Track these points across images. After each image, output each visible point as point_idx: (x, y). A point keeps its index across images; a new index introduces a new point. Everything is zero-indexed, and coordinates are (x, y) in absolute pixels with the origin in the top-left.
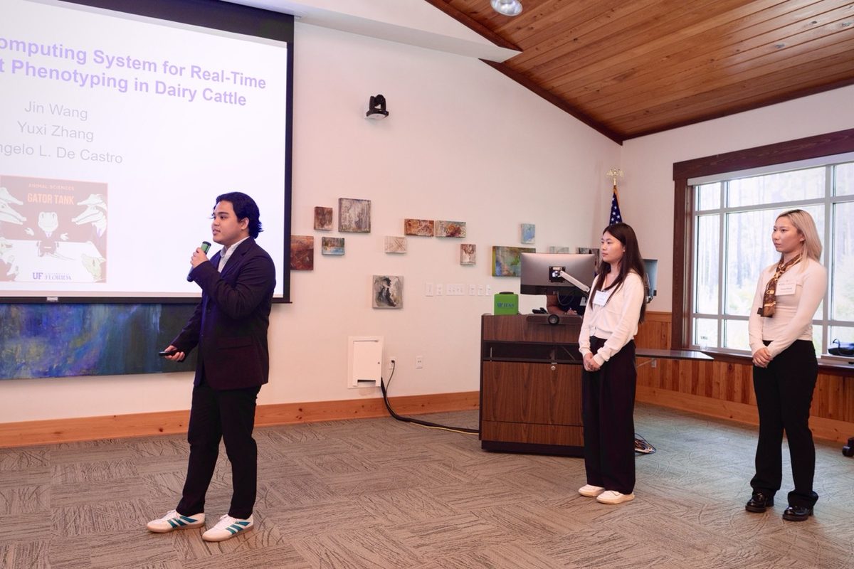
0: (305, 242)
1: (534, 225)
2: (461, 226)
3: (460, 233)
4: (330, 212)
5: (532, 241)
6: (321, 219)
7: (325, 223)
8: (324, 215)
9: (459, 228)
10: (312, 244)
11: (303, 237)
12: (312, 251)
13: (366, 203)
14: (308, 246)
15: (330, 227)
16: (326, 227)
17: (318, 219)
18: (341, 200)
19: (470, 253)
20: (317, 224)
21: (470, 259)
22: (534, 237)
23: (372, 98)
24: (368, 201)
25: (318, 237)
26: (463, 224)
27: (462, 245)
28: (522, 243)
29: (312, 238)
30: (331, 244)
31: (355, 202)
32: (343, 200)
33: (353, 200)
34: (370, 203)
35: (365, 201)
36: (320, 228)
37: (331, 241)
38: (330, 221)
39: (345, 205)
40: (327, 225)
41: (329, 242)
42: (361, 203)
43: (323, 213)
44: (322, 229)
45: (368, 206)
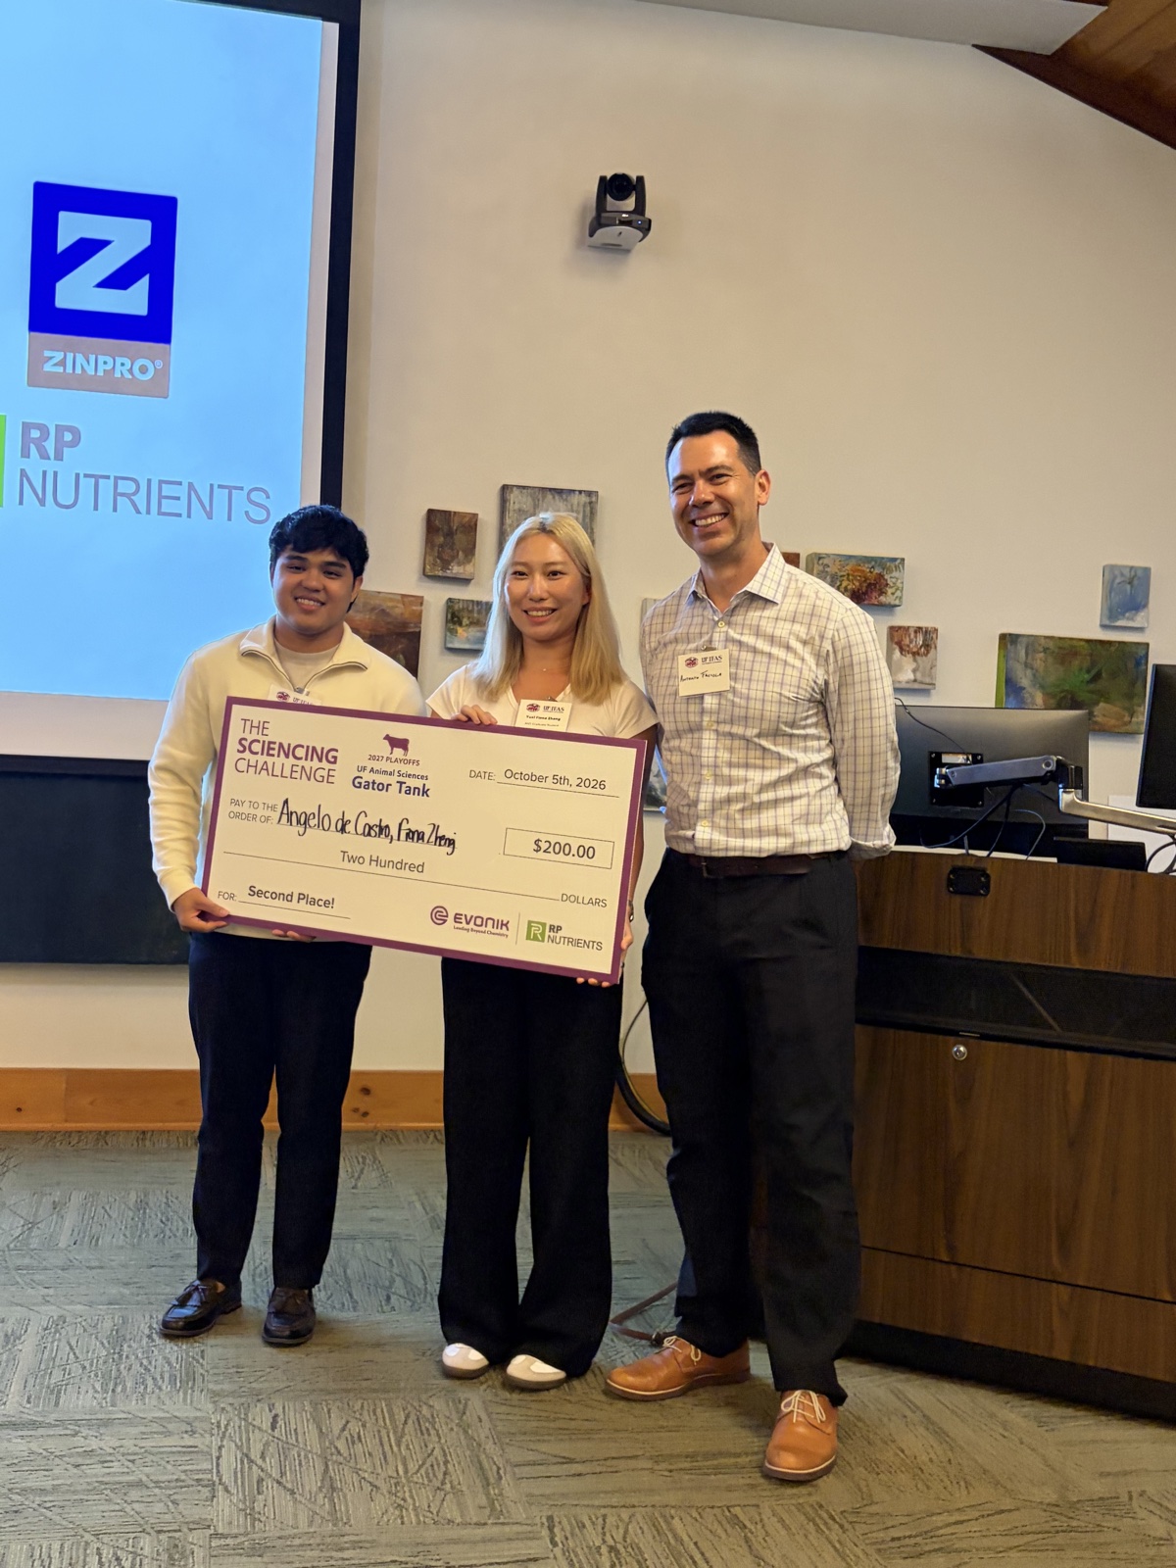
0: (398, 611)
1: (1147, 570)
2: (890, 570)
3: (882, 593)
4: (470, 525)
5: (1139, 620)
6: (441, 546)
7: (454, 557)
8: (450, 534)
9: (881, 576)
10: (418, 617)
11: (391, 597)
12: (416, 636)
13: (584, 499)
14: (405, 624)
15: (469, 568)
16: (456, 570)
17: (432, 549)
18: (505, 488)
19: (915, 654)
20: (430, 559)
21: (914, 671)
22: (1145, 606)
23: (602, 179)
24: (589, 494)
25: (436, 598)
26: (897, 563)
27: (893, 630)
28: (1104, 627)
29: (420, 600)
30: (469, 618)
31: (549, 496)
32: (512, 491)
33: (543, 489)
34: (594, 499)
35: (580, 492)
36: (440, 573)
37: (472, 611)
38: (470, 551)
39: (517, 507)
40: (459, 564)
41: (465, 614)
42: (566, 500)
43: (450, 528)
44: (445, 574)
45: (588, 509)
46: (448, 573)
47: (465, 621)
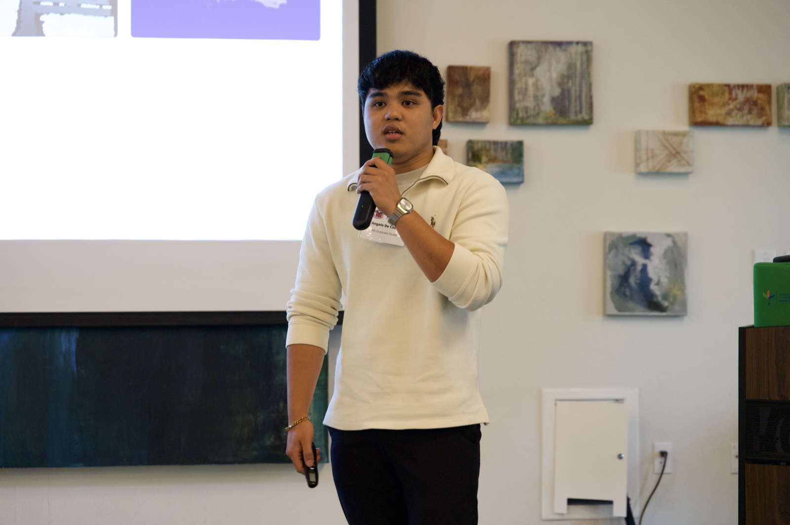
4: (484, 77)
6: (461, 96)
7: (472, 105)
8: (468, 85)
13: (581, 48)
15: (485, 114)
16: (474, 115)
17: (453, 99)
18: (512, 45)
20: (451, 108)
24: (585, 44)
30: (487, 156)
31: (551, 48)
32: (518, 46)
33: (546, 43)
34: (589, 48)
35: (577, 43)
36: (461, 119)
37: (488, 150)
38: (485, 99)
39: (523, 59)
40: (477, 110)
41: (484, 153)
42: (565, 50)
43: (467, 80)
44: (465, 120)
45: (585, 57)
46: (468, 119)
47: (484, 159)
